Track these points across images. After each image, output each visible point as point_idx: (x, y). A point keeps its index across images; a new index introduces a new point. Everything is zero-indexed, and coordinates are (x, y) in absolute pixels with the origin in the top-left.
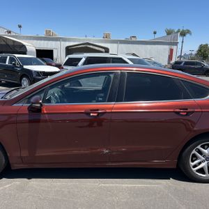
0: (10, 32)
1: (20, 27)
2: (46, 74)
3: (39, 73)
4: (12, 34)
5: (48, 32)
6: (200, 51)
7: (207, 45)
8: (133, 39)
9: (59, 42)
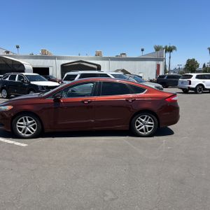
0: (8, 52)
1: (18, 47)
2: (49, 88)
3: (43, 87)
4: (10, 54)
5: (43, 51)
6: (187, 65)
7: (194, 60)
8: (123, 56)
9: (54, 61)
